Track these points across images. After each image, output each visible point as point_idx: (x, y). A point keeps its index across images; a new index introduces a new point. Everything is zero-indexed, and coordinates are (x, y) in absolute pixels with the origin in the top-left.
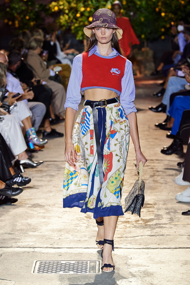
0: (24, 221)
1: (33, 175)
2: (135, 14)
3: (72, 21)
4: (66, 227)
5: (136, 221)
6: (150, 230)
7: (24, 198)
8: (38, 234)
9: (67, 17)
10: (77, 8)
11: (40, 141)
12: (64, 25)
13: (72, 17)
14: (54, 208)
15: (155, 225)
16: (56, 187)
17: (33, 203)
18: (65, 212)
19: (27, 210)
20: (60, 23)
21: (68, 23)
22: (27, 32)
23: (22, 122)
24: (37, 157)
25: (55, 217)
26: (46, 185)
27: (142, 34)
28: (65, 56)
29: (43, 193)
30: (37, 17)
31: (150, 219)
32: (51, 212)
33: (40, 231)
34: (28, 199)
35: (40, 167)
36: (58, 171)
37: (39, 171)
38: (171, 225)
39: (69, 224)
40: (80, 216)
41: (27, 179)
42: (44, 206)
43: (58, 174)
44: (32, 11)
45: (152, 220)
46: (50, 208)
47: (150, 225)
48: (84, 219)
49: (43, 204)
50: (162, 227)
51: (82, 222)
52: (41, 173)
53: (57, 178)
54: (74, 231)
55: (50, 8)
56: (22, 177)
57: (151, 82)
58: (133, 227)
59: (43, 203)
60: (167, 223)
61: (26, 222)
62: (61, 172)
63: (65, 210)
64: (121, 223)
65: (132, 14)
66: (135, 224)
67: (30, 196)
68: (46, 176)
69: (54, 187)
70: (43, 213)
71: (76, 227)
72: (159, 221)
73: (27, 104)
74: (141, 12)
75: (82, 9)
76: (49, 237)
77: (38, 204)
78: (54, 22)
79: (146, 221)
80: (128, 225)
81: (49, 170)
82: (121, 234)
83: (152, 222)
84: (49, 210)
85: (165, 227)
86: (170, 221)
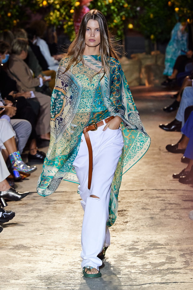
0: (5, 266)
1: (16, 210)
2: (142, 9)
3: (65, 18)
4: (57, 274)
5: (142, 266)
6: (160, 276)
7: (5, 238)
8: (21, 282)
9: (58, 13)
10: (71, 3)
11: (28, 168)
12: (55, 24)
13: (64, 13)
14: (42, 250)
15: (166, 270)
16: (45, 224)
17: (15, 244)
18: (56, 254)
19: (8, 253)
20: (50, 21)
21: (59, 21)
22: (10, 32)
23: (4, 144)
24: (21, 187)
25: (42, 261)
26: (32, 222)
27: (151, 34)
28: (56, 61)
29: (29, 232)
30: (21, 14)
31: (160, 263)
32: (38, 255)
33: (24, 279)
34: (10, 240)
35: (25, 200)
36: (47, 204)
37: (23, 204)
38: (187, 270)
39: (60, 270)
40: (74, 260)
41: (9, 214)
42: (29, 248)
43: (47, 208)
44: (14, 6)
45: (163, 264)
46: (37, 250)
47: (161, 270)
48: (78, 264)
49: (29, 246)
50: (175, 272)
51: (76, 268)
52: (26, 207)
53: (45, 212)
54: (66, 278)
55: (37, 2)
56: (3, 212)
57: (163, 94)
58: (139, 273)
59: (29, 243)
60: (181, 267)
61: (7, 267)
62: (51, 205)
63: (55, 253)
64: (124, 267)
65: (138, 9)
66: (141, 269)
67: (12, 236)
68: (31, 210)
69: (42, 224)
70: (28, 256)
71: (69, 274)
72: (171, 265)
73: (10, 122)
74: (150, 7)
75: (77, 4)
76: (36, 286)
77: (22, 245)
78: (43, 19)
79: (155, 265)
80: (133, 271)
81: (37, 203)
82: (124, 282)
83: (163, 266)
84: (36, 253)
85: (178, 273)
86: (185, 265)
